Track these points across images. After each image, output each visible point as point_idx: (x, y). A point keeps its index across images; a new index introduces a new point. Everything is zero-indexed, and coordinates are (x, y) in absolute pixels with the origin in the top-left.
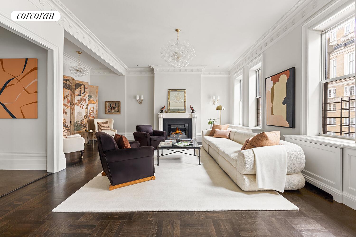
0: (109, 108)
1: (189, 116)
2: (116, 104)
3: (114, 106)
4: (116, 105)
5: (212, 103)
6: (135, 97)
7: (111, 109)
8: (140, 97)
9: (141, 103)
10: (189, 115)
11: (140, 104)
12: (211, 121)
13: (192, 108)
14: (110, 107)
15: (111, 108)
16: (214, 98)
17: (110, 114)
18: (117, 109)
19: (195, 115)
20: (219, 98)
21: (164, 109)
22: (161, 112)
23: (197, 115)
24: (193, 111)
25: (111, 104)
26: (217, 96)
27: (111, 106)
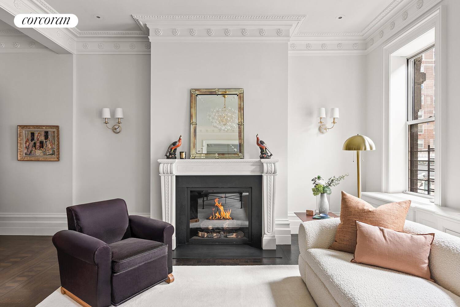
0: (28, 143)
1: (254, 167)
2: (46, 133)
3: (42, 138)
4: (46, 137)
5: (317, 130)
6: (100, 113)
7: (35, 146)
8: (113, 113)
9: (118, 130)
10: (254, 164)
11: (114, 132)
12: (323, 183)
13: (260, 143)
14: (32, 141)
15: (35, 143)
16: (323, 115)
17: (31, 161)
18: (50, 146)
19: (273, 165)
20: (337, 115)
21: (178, 146)
22: (168, 154)
23: (277, 164)
24: (264, 154)
25: (33, 134)
26: (333, 110)
27: (33, 139)
